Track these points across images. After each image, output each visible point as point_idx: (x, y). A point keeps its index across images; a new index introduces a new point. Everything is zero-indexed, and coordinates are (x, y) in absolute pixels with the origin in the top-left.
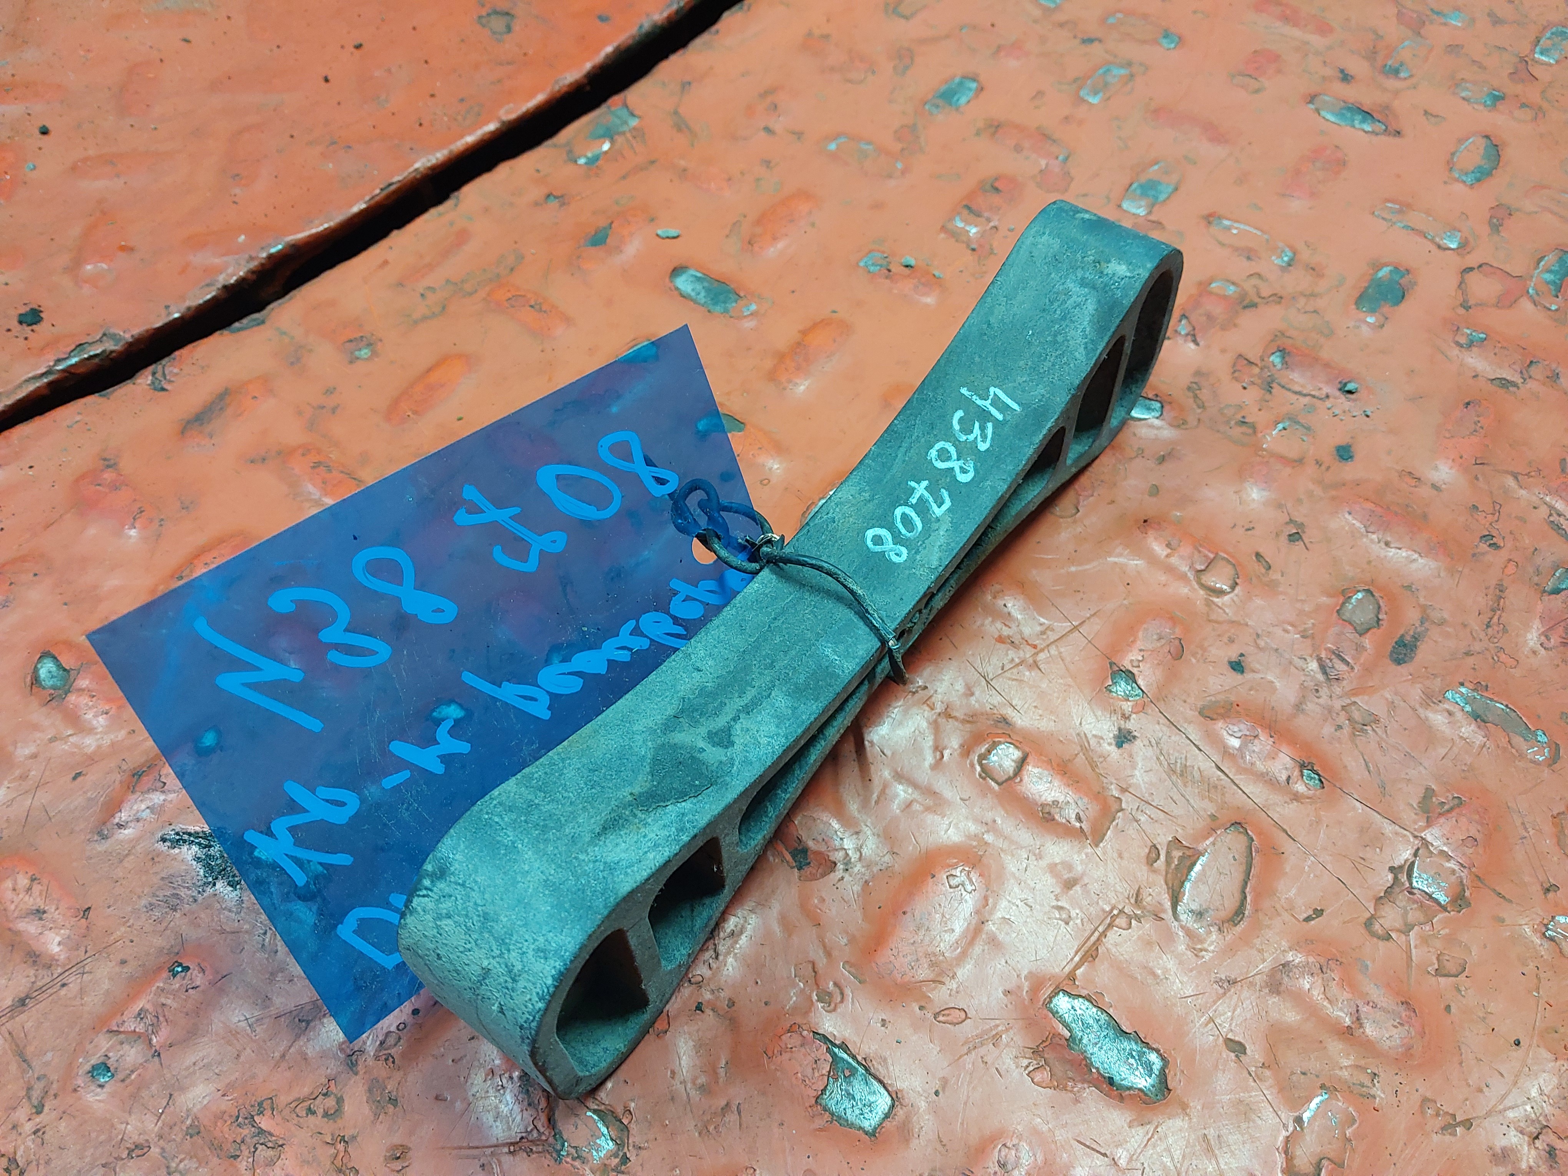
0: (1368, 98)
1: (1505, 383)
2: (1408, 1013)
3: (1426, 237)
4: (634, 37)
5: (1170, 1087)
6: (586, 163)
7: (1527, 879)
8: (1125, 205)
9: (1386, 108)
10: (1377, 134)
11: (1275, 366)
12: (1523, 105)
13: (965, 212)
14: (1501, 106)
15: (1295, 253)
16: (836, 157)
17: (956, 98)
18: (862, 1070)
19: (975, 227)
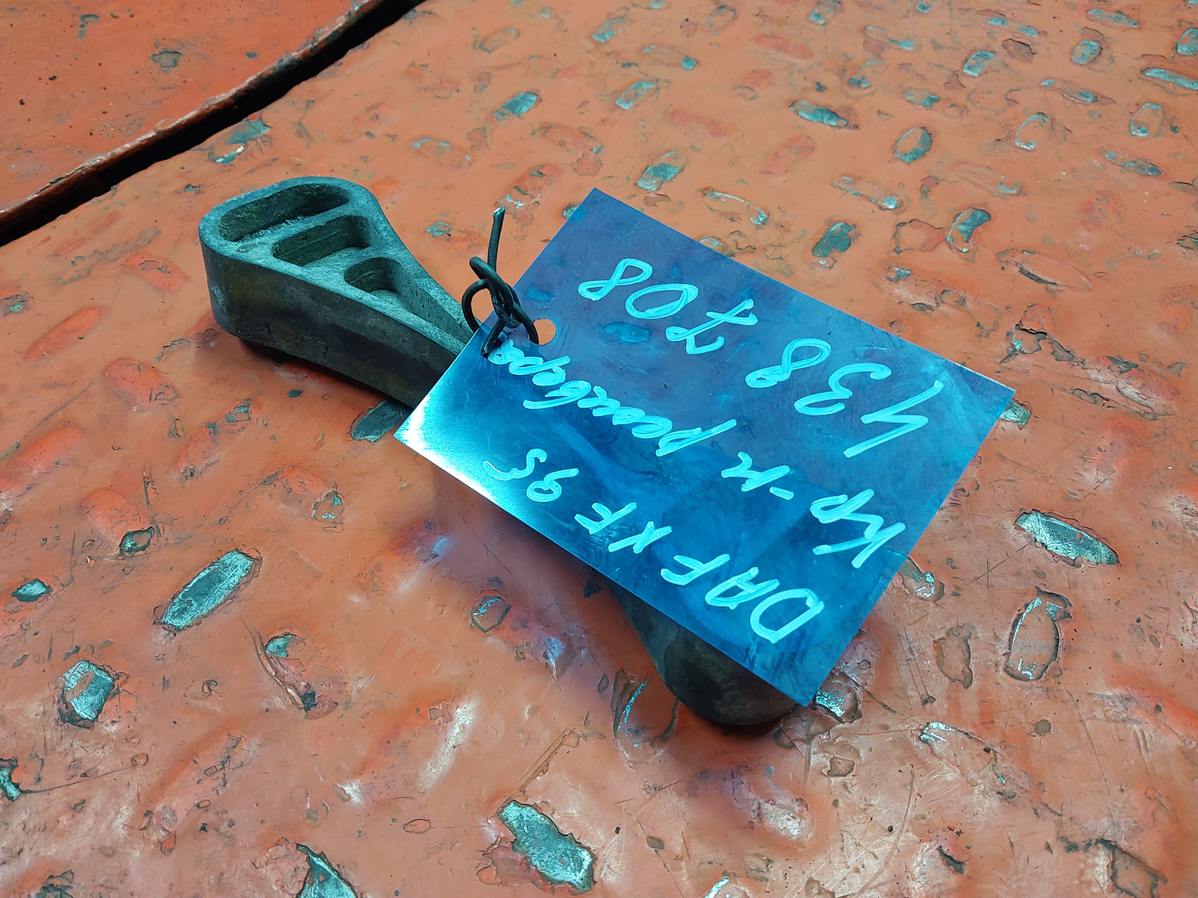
0: (834, 101)
1: (922, 307)
2: (800, 808)
3: (871, 201)
4: (275, 69)
5: (596, 879)
6: (223, 162)
7: (910, 693)
8: (640, 184)
9: (849, 109)
10: (840, 128)
12: (953, 105)
13: (515, 191)
14: (936, 106)
15: (769, 215)
16: (419, 153)
17: (519, 108)
18: (334, 875)
19: (521, 202)
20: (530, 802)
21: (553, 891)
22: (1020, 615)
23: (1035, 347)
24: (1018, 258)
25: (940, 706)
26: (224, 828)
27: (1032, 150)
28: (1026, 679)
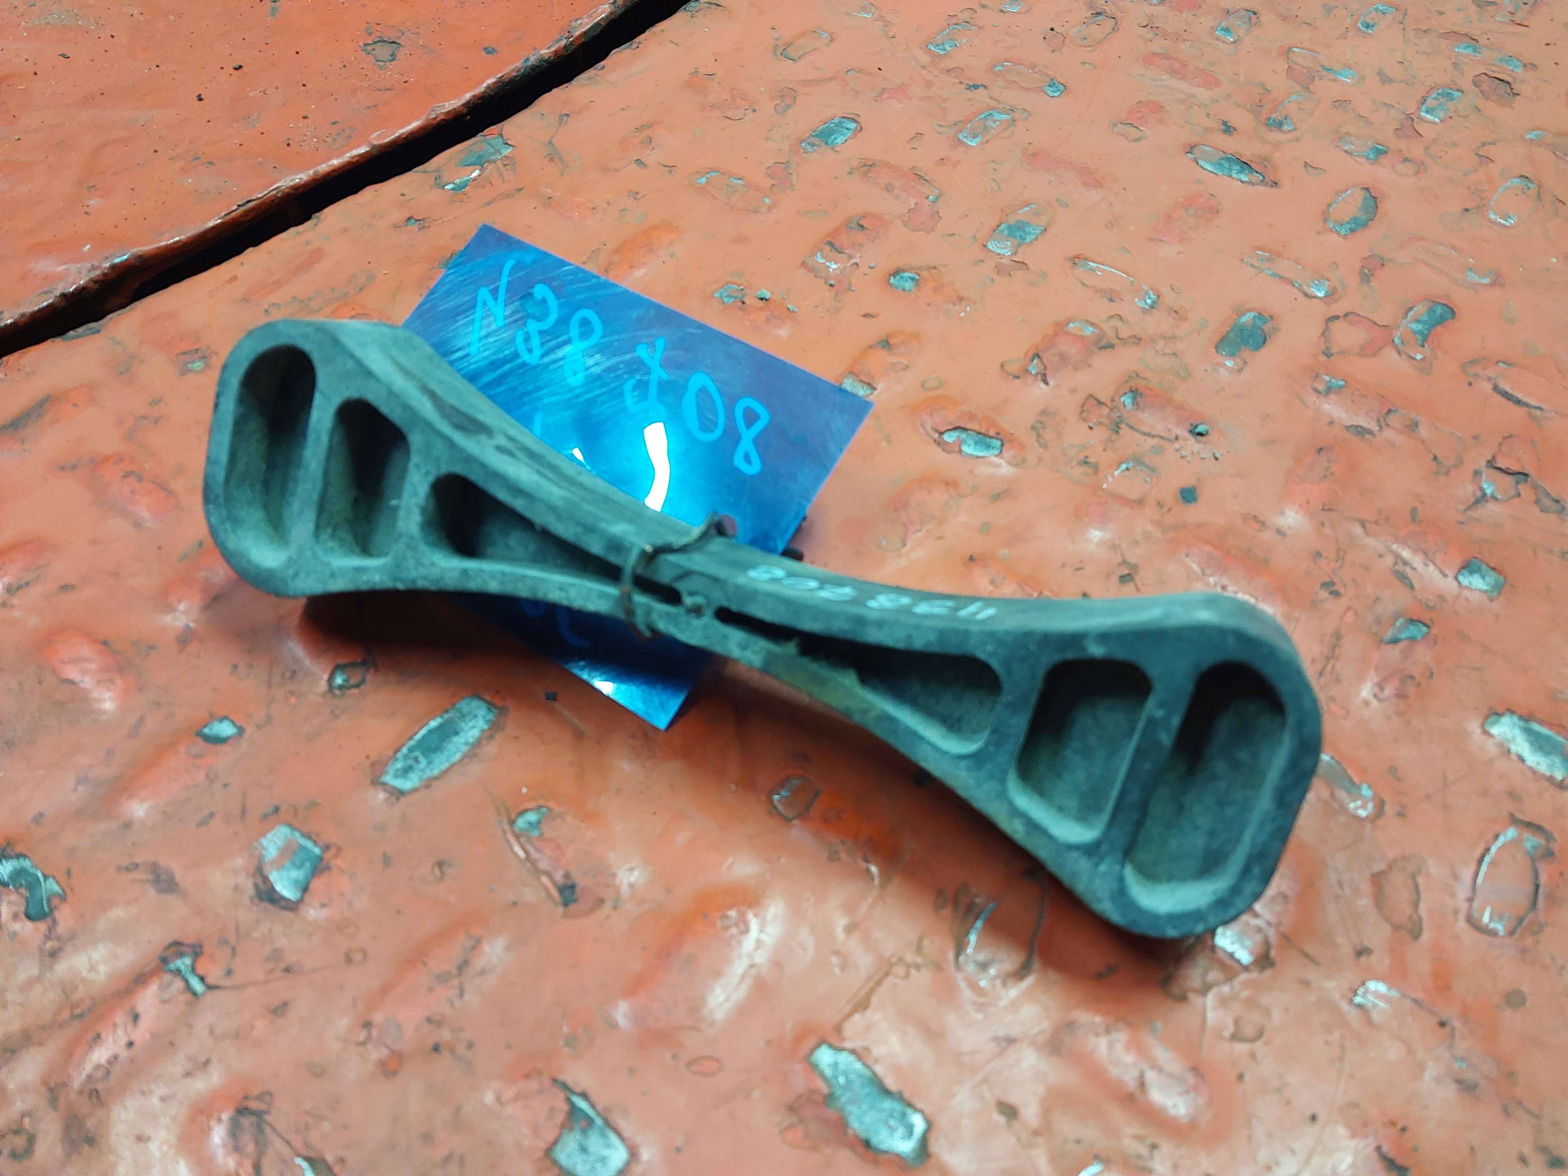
0: (1247, 149)
1: (1360, 431)
2: (1196, 1080)
3: (1293, 285)
4: (519, 70)
5: (930, 1152)
6: (453, 189)
7: (1339, 940)
8: (990, 246)
9: (1266, 160)
10: (1253, 184)
11: (1125, 406)
12: (1405, 160)
13: (827, 248)
14: (1383, 160)
15: (1159, 296)
16: (703, 190)
17: (833, 137)
18: (599, 1121)
19: (836, 263)
20: (848, 1045)
21: (876, 1163)
22: (1487, 850)
23: (1513, 492)
24: (1491, 372)
25: (1380, 959)
26: (461, 1050)
27: (1511, 227)
28: (1493, 933)
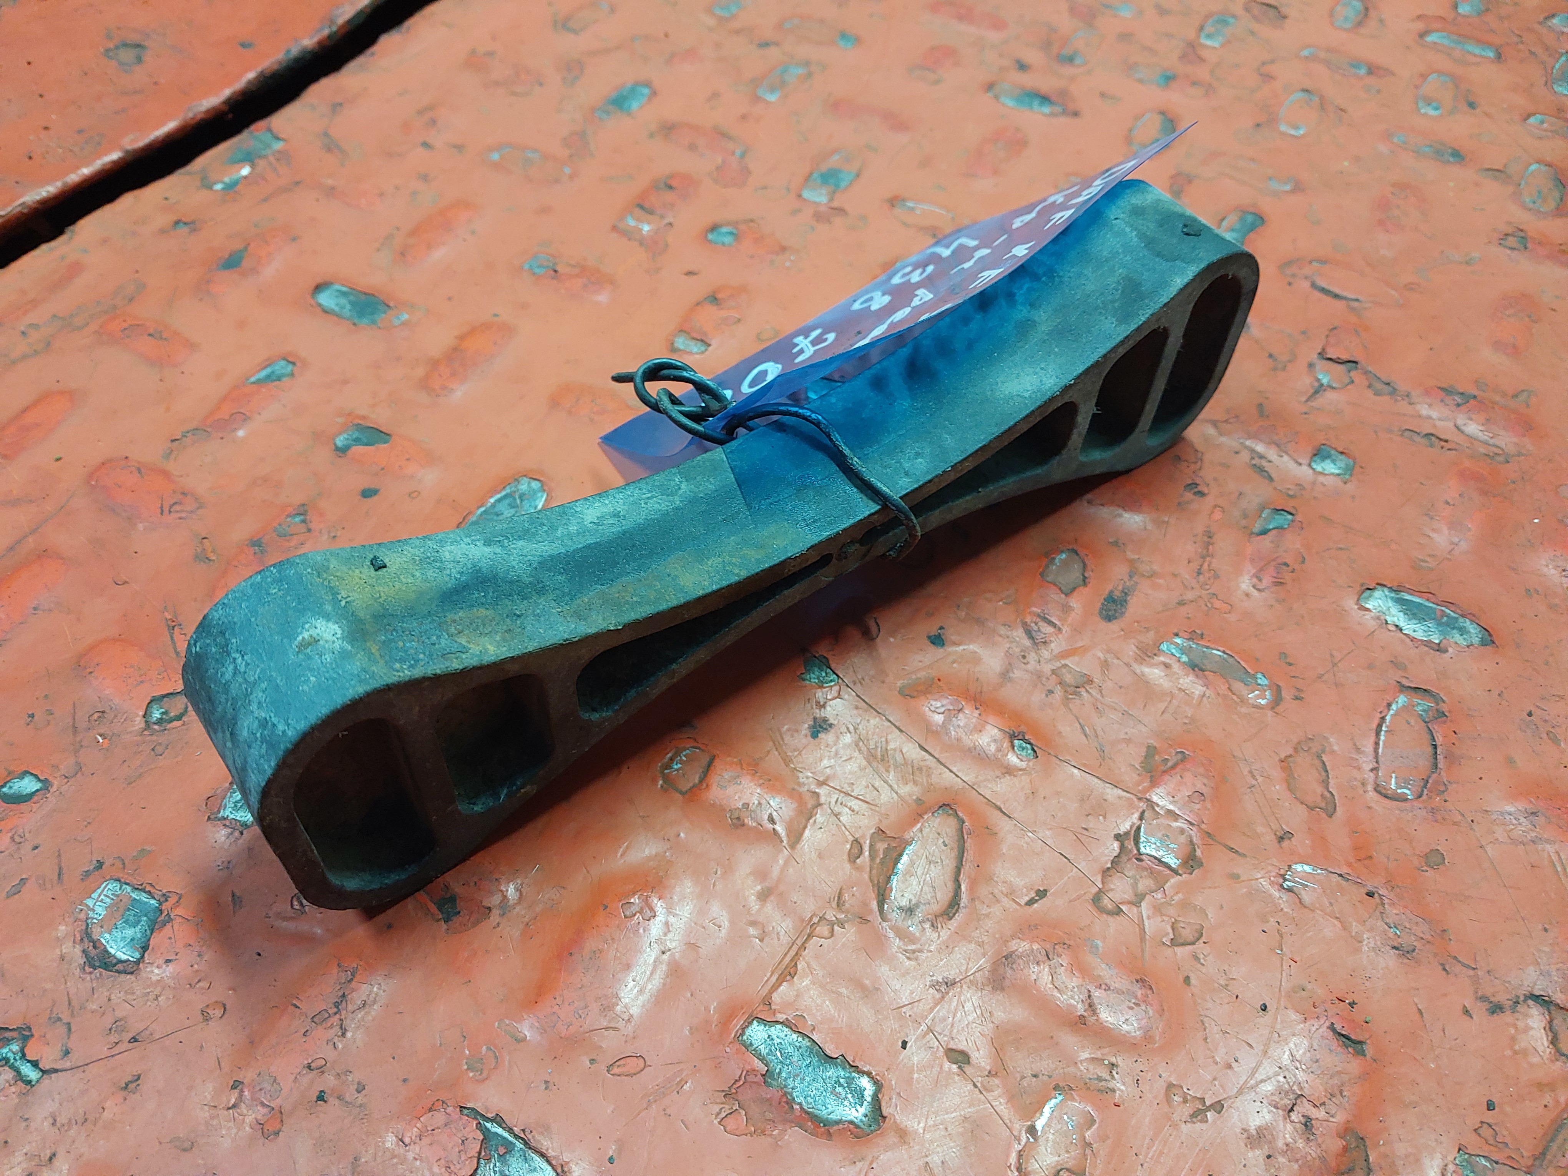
0: (1043, 83)
2: (1143, 991)
4: (280, 63)
5: (885, 1113)
6: (223, 189)
7: (1260, 829)
8: (806, 194)
9: (1063, 93)
10: (1055, 116)
12: (1194, 83)
13: (638, 211)
14: (1174, 85)
16: (499, 167)
17: (628, 104)
18: (519, 1145)
19: (648, 225)
20: (781, 1017)
21: (829, 1136)
22: (1383, 719)
23: (1347, 380)
24: (1307, 271)
25: (1301, 842)
26: (350, 1094)
27: (1302, 137)
28: (1403, 799)
